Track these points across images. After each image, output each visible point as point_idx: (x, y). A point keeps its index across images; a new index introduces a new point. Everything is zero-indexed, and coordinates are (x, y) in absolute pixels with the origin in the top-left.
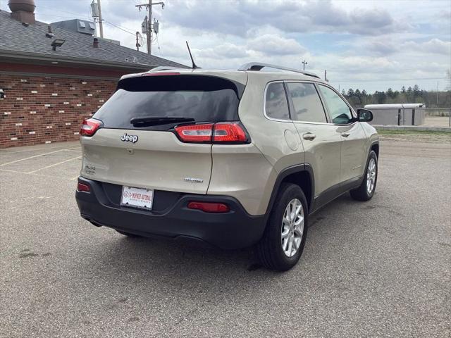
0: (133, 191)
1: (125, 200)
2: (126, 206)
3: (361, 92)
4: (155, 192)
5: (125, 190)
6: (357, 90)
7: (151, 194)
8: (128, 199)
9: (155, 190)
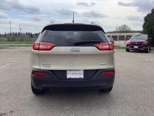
0: (72, 72)
1: (68, 76)
2: (70, 79)
3: (30, 33)
4: (85, 71)
5: (68, 72)
6: (29, 33)
7: (82, 72)
8: (69, 76)
9: (84, 70)
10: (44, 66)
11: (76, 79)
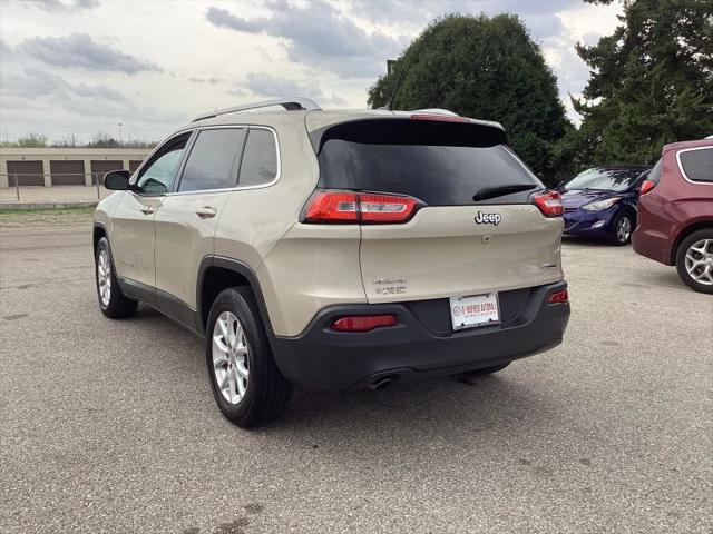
0: (465, 303)
2: (463, 330)
5: (453, 304)
7: (493, 300)
8: (461, 318)
9: (500, 293)
10: (381, 287)
11: (480, 327)
